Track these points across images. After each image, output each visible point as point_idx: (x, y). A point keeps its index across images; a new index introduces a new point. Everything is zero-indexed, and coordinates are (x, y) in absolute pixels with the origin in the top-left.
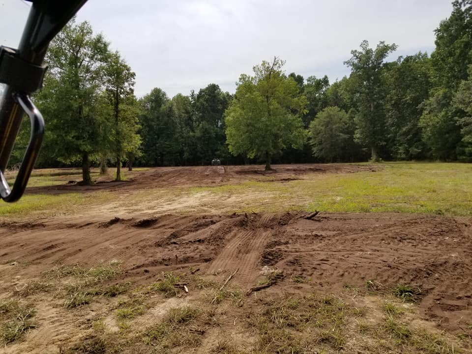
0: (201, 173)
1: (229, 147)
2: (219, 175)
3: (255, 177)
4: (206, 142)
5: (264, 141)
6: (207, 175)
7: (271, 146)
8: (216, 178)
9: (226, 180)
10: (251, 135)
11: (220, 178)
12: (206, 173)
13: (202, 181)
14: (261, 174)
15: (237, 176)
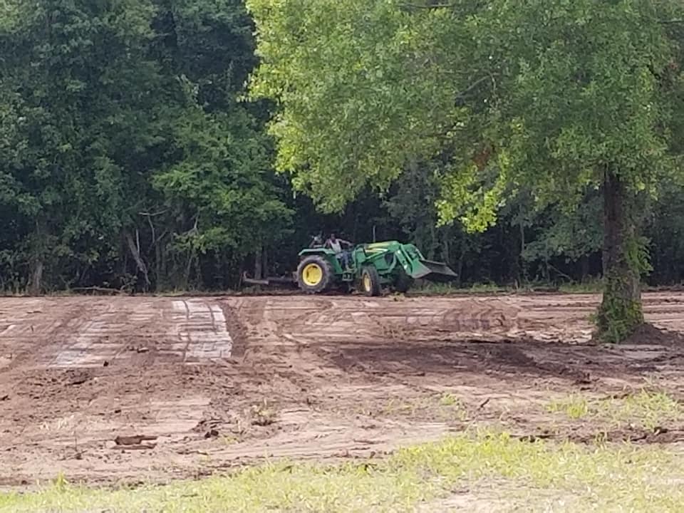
0: (23, 356)
1: (273, 129)
2: (188, 376)
3: (506, 403)
4: (76, 86)
5: (585, 77)
6: (80, 378)
7: (643, 128)
8: (155, 403)
9: (244, 424)
10: (472, 22)
11: (197, 404)
12: (69, 361)
13: (32, 430)
14: (562, 372)
15: (346, 389)
